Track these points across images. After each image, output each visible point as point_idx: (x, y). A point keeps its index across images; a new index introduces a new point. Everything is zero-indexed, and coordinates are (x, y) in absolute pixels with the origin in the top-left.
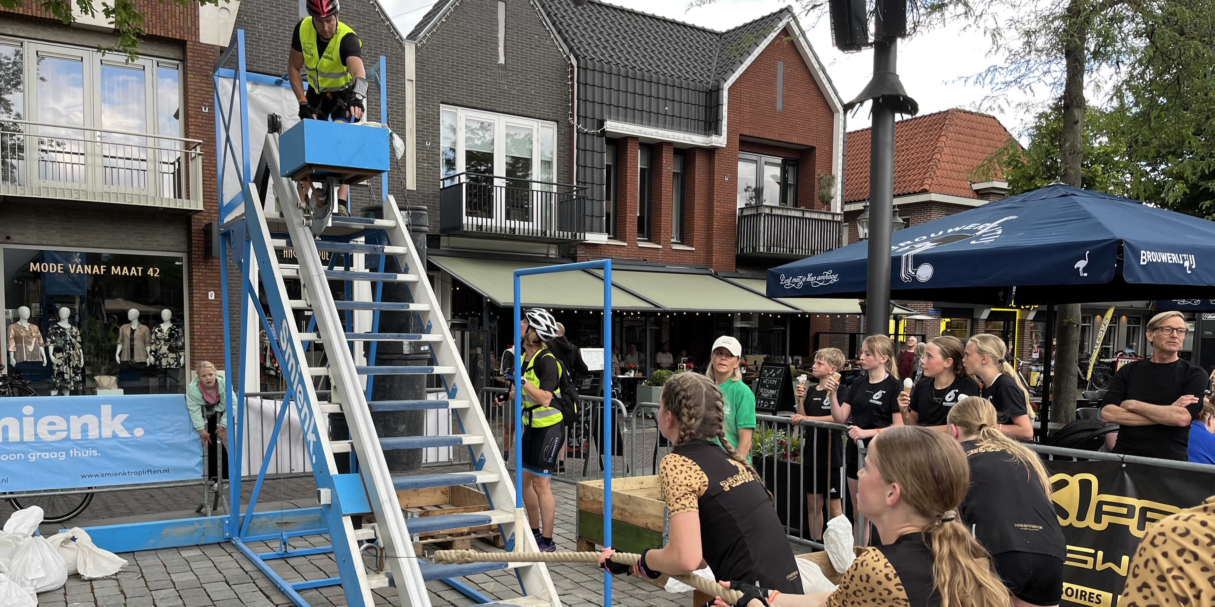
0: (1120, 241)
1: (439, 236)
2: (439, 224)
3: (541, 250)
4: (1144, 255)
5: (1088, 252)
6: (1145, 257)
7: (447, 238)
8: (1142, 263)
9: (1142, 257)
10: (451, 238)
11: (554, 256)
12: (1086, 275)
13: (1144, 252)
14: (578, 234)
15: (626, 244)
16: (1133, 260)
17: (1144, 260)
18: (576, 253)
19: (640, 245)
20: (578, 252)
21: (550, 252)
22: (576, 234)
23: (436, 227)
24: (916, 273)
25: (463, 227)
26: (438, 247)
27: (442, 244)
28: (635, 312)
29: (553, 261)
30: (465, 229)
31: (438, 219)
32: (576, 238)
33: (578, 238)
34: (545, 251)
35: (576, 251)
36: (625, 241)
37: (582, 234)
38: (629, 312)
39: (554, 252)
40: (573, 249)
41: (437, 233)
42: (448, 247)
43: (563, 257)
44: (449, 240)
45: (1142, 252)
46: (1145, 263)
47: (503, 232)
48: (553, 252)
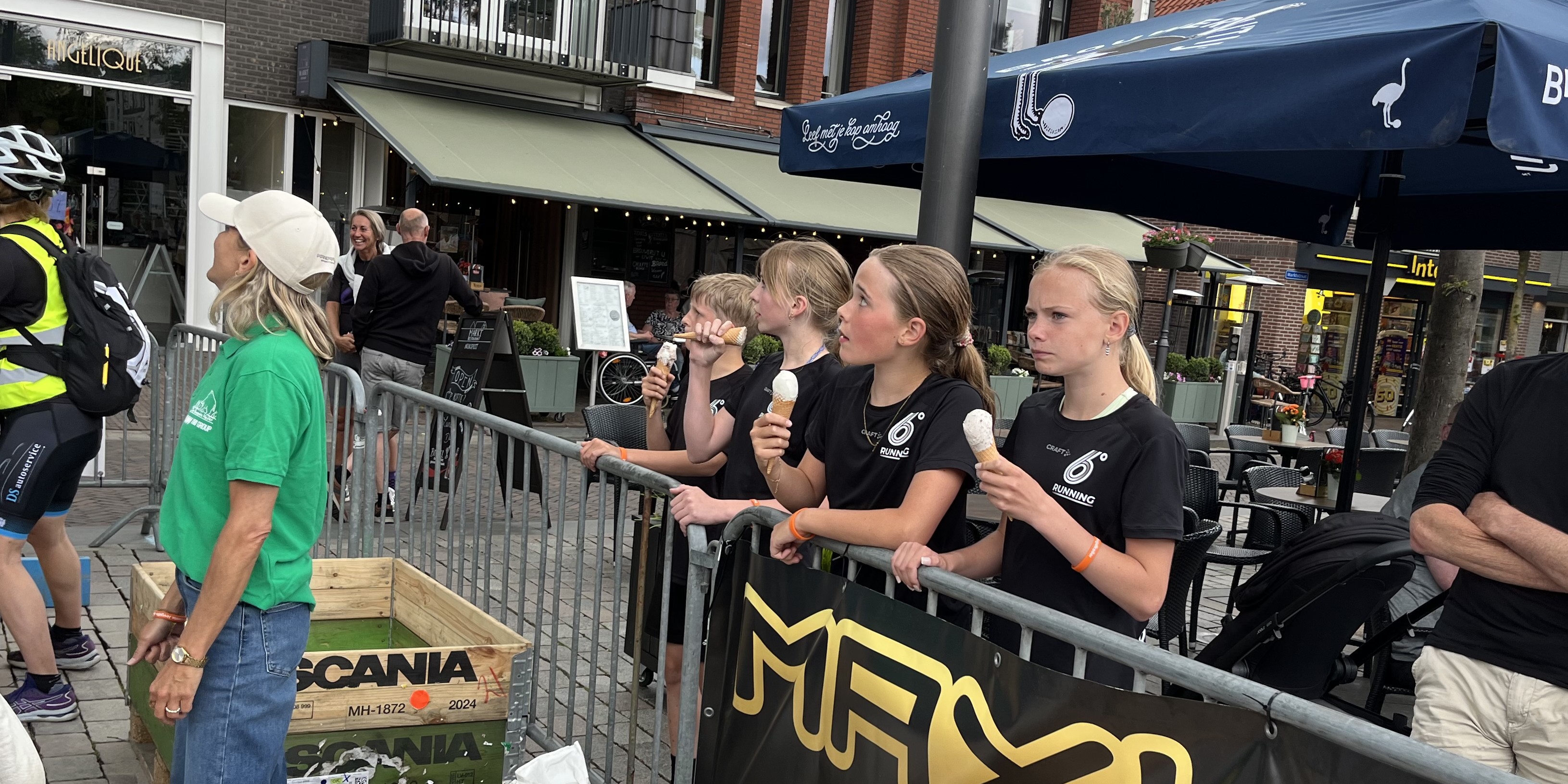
0: (1490, 30)
1: (367, 48)
2: (367, 25)
3: (569, 94)
4: (1555, 77)
5: (1408, 60)
6: (1557, 85)
7: (384, 53)
8: (1547, 99)
9: (1549, 84)
10: (391, 55)
11: (594, 109)
12: (1397, 124)
13: (1557, 70)
14: (631, 68)
15: (732, 99)
16: (1522, 88)
17: (1553, 93)
18: (634, 106)
19: (758, 104)
20: (638, 104)
21: (586, 100)
22: (627, 68)
23: (361, 32)
24: (1040, 117)
25: (402, 34)
26: (364, 68)
27: (371, 64)
28: (716, 221)
29: (590, 116)
30: (406, 37)
31: (367, 15)
32: (627, 74)
33: (631, 75)
34: (577, 98)
35: (635, 101)
36: (731, 93)
37: (640, 70)
38: (702, 220)
39: (594, 102)
40: (630, 98)
41: (363, 41)
42: (385, 71)
43: (611, 111)
44: (387, 56)
45: (1552, 68)
46: (1556, 101)
47: (481, 50)
48: (592, 101)
